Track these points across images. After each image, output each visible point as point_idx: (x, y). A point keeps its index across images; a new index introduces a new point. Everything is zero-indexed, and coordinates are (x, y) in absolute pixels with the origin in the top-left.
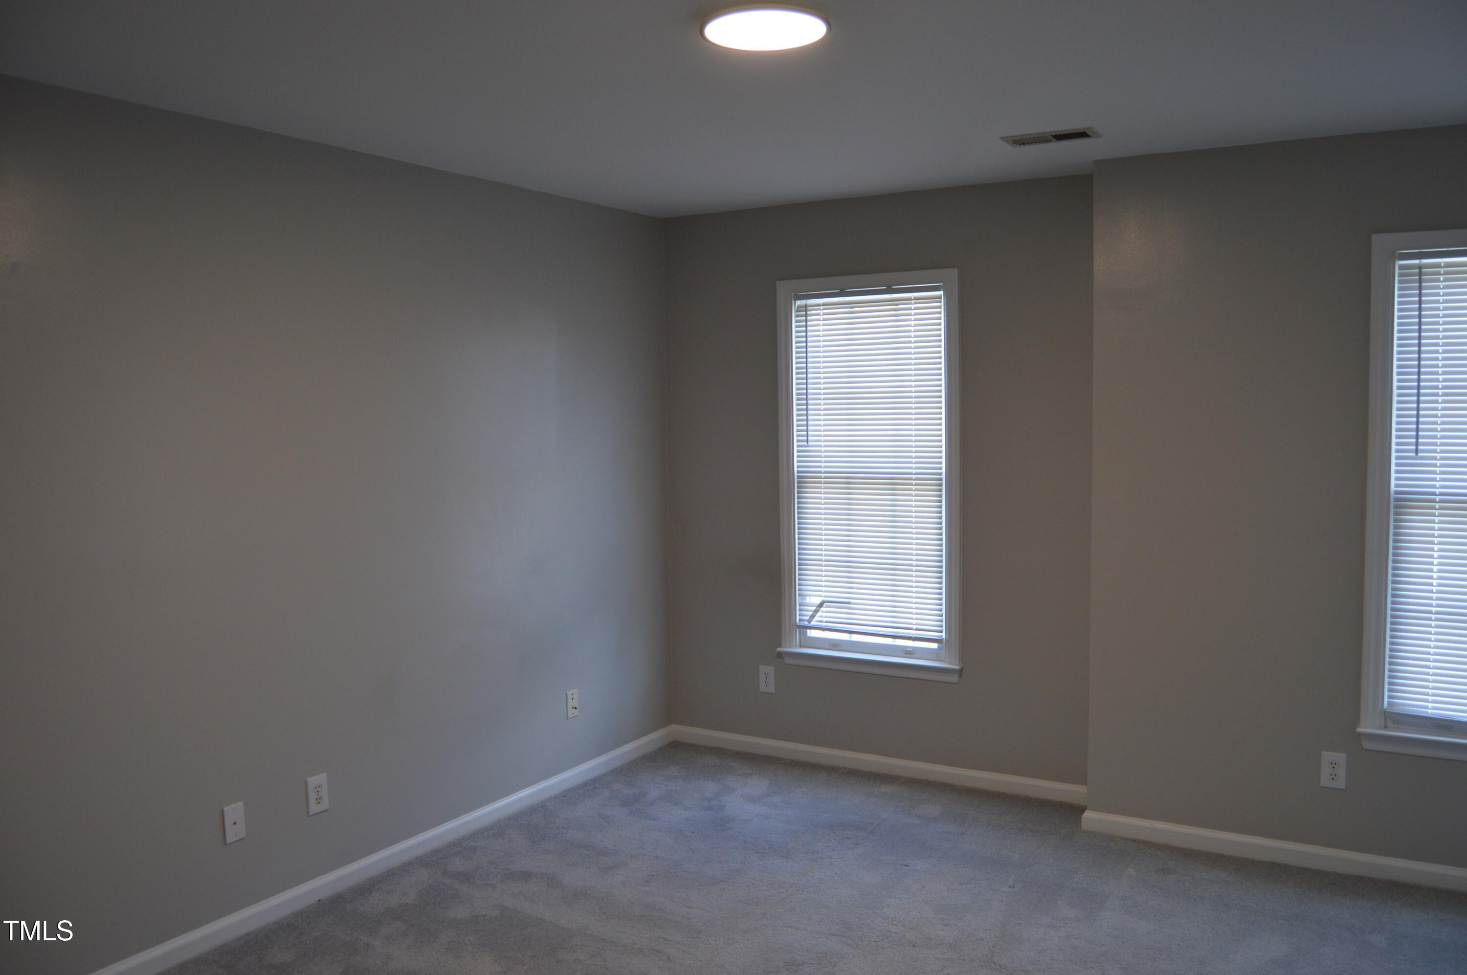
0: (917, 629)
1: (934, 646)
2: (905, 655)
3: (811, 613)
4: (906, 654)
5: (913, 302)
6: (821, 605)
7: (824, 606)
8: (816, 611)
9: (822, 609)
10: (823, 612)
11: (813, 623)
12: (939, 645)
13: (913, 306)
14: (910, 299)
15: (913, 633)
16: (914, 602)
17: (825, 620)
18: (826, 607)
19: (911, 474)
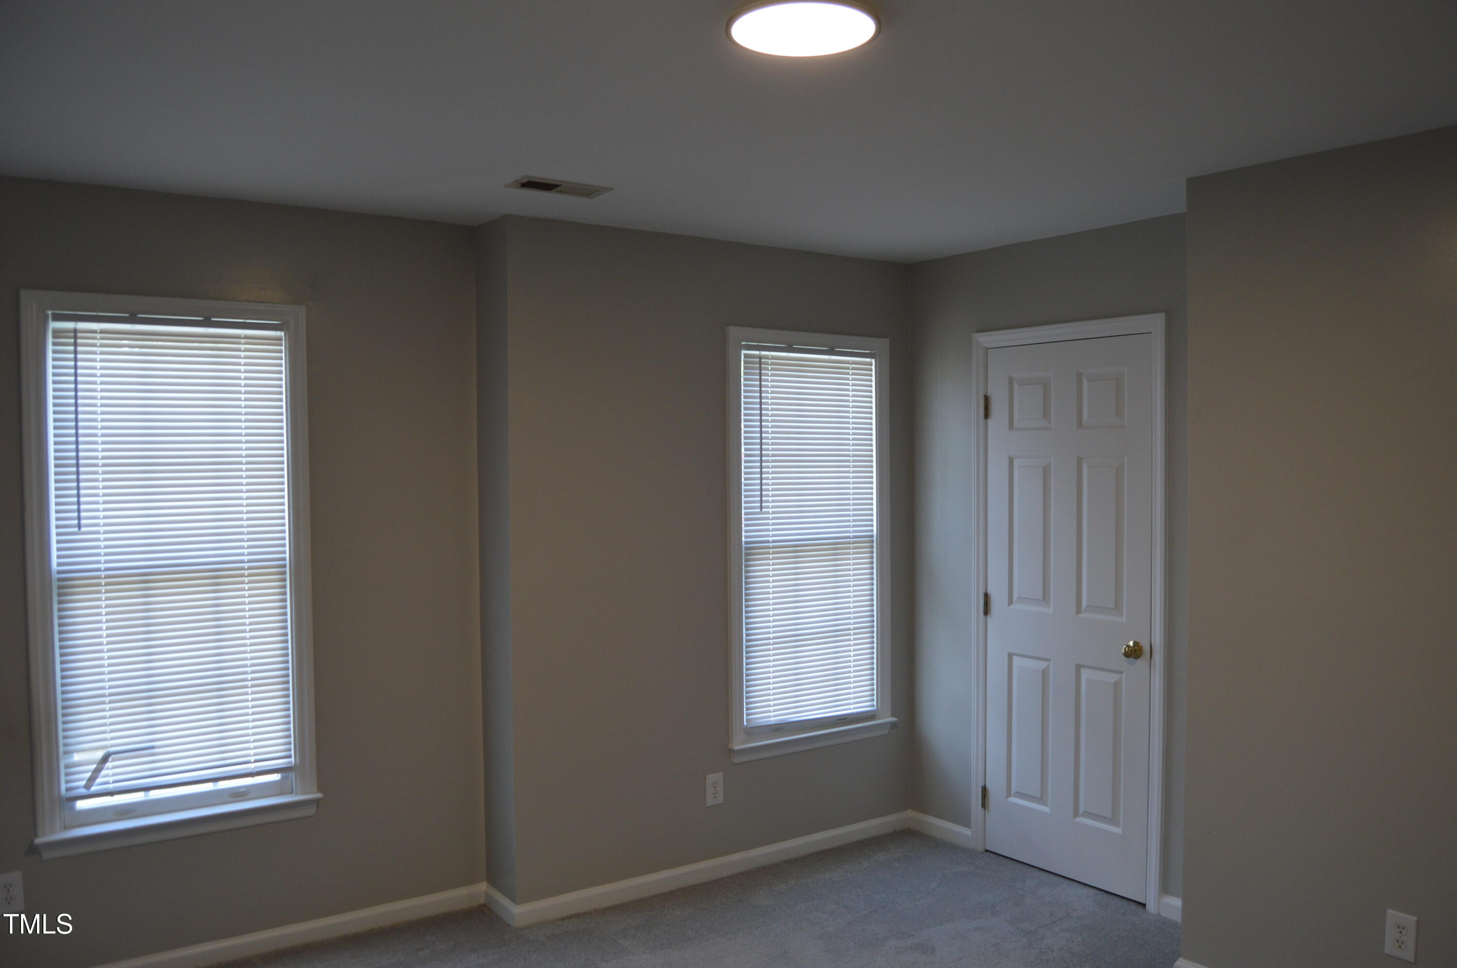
0: (255, 761)
1: (276, 777)
2: (236, 799)
3: (88, 775)
4: (236, 797)
5: (242, 341)
6: (105, 759)
7: (110, 759)
8: (97, 772)
9: (109, 765)
10: (108, 769)
11: (94, 789)
12: (284, 774)
13: (243, 347)
14: (239, 337)
15: (252, 766)
16: (251, 727)
17: (111, 779)
18: (112, 761)
19: (242, 562)
